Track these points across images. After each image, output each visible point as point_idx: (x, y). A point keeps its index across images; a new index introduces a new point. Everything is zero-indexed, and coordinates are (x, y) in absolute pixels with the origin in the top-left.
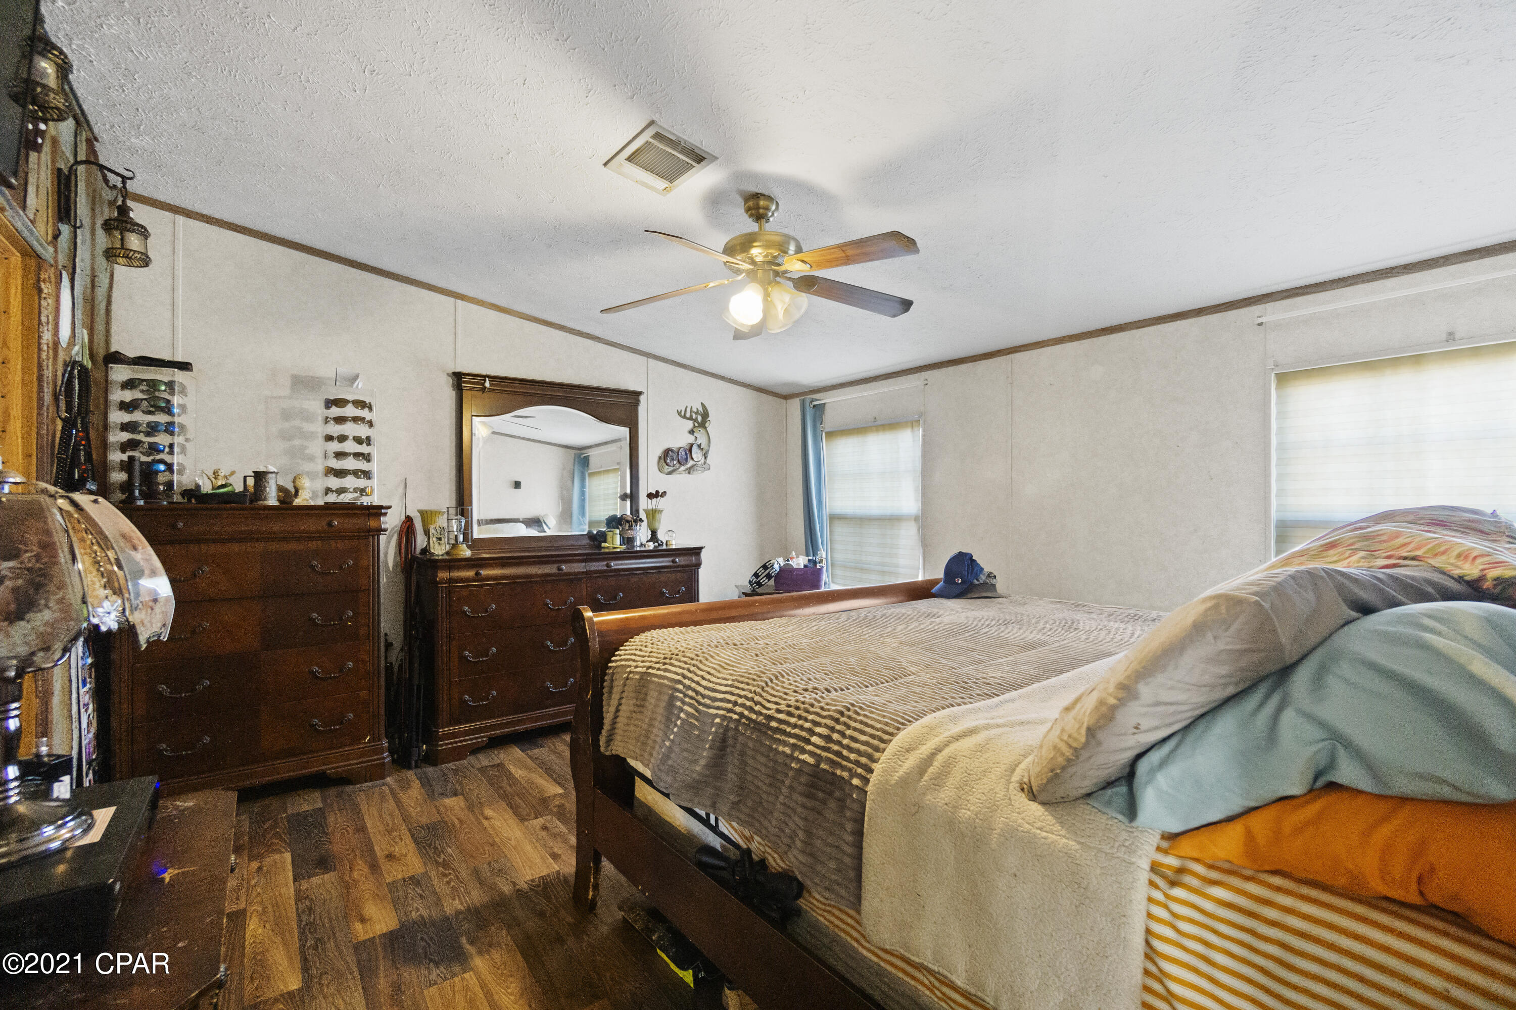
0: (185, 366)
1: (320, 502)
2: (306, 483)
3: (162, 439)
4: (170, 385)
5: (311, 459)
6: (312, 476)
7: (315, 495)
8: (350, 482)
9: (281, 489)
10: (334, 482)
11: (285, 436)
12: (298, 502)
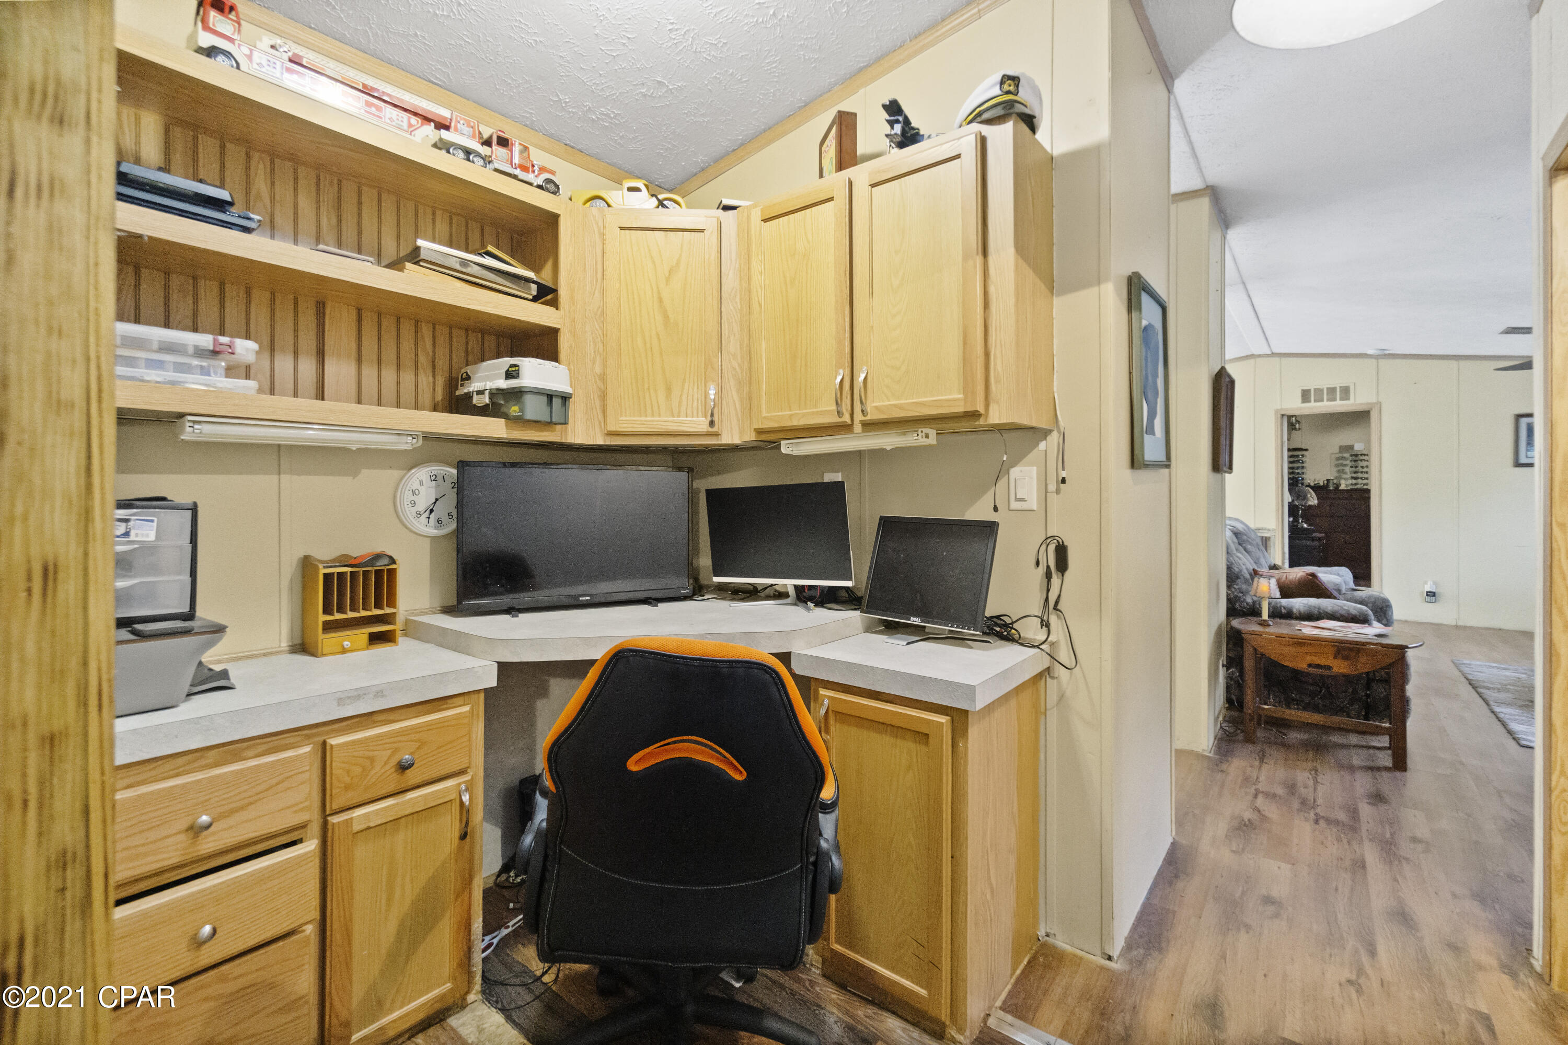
0: (1306, 450)
1: (1349, 488)
2: (1343, 482)
3: (1300, 471)
4: (1303, 456)
5: (1345, 473)
6: (1346, 479)
7: (1347, 486)
8: (1360, 481)
9: (1334, 484)
10: (1354, 481)
11: (1337, 466)
12: (1340, 488)
